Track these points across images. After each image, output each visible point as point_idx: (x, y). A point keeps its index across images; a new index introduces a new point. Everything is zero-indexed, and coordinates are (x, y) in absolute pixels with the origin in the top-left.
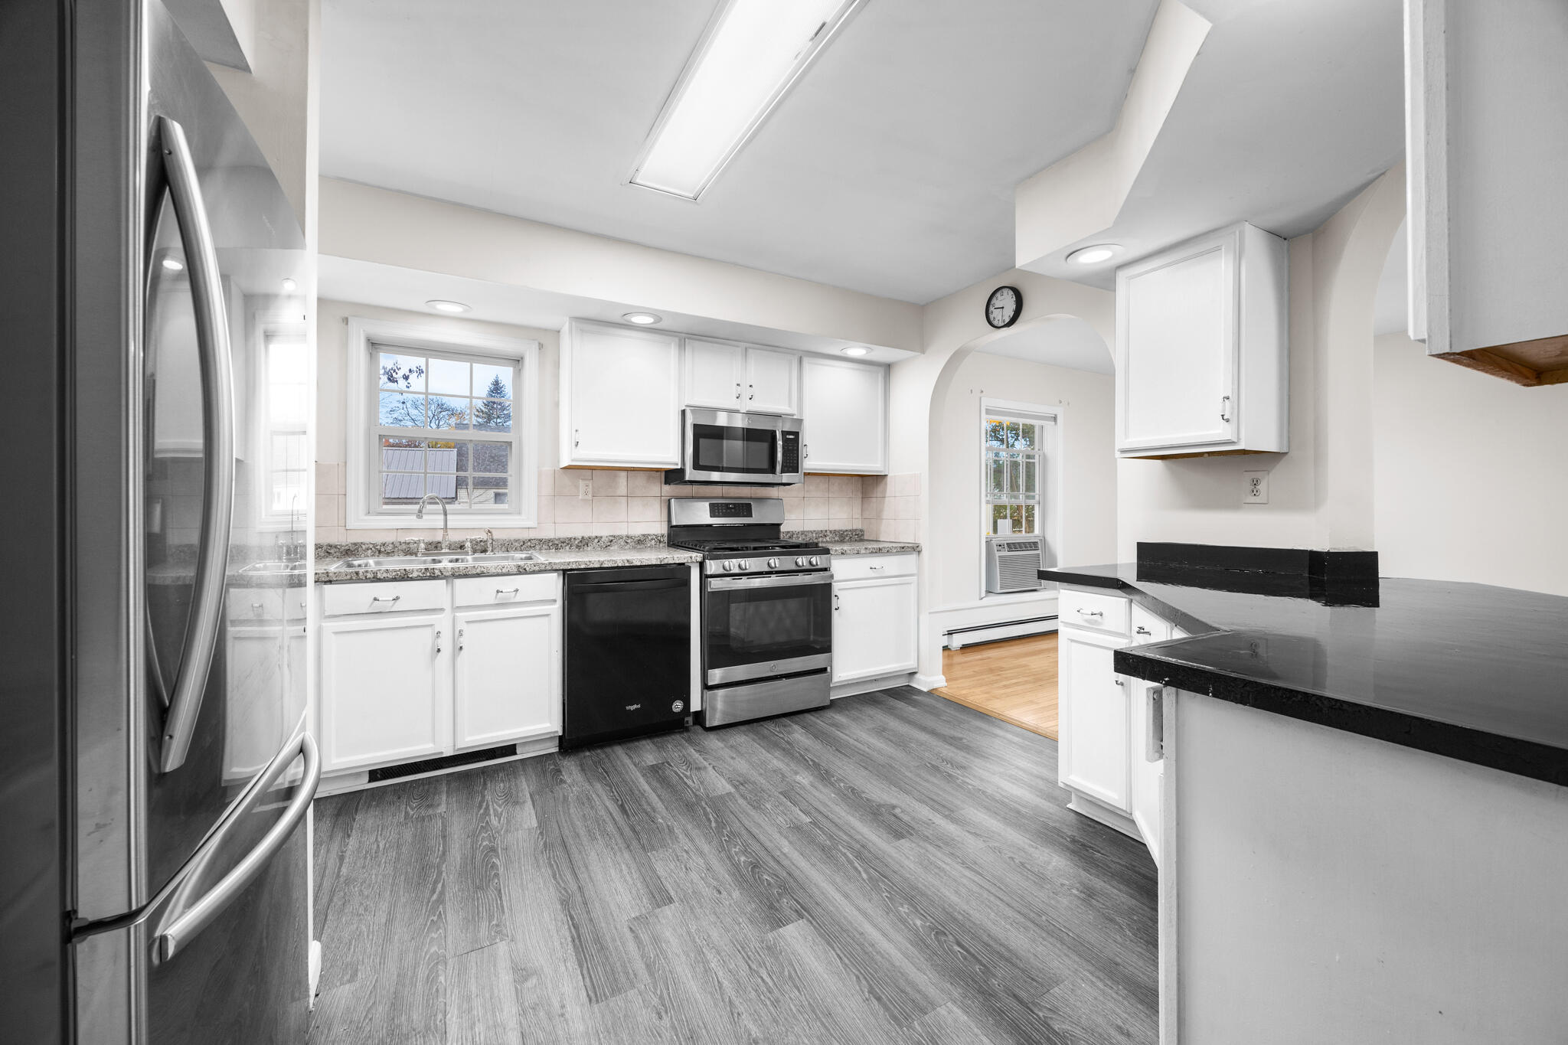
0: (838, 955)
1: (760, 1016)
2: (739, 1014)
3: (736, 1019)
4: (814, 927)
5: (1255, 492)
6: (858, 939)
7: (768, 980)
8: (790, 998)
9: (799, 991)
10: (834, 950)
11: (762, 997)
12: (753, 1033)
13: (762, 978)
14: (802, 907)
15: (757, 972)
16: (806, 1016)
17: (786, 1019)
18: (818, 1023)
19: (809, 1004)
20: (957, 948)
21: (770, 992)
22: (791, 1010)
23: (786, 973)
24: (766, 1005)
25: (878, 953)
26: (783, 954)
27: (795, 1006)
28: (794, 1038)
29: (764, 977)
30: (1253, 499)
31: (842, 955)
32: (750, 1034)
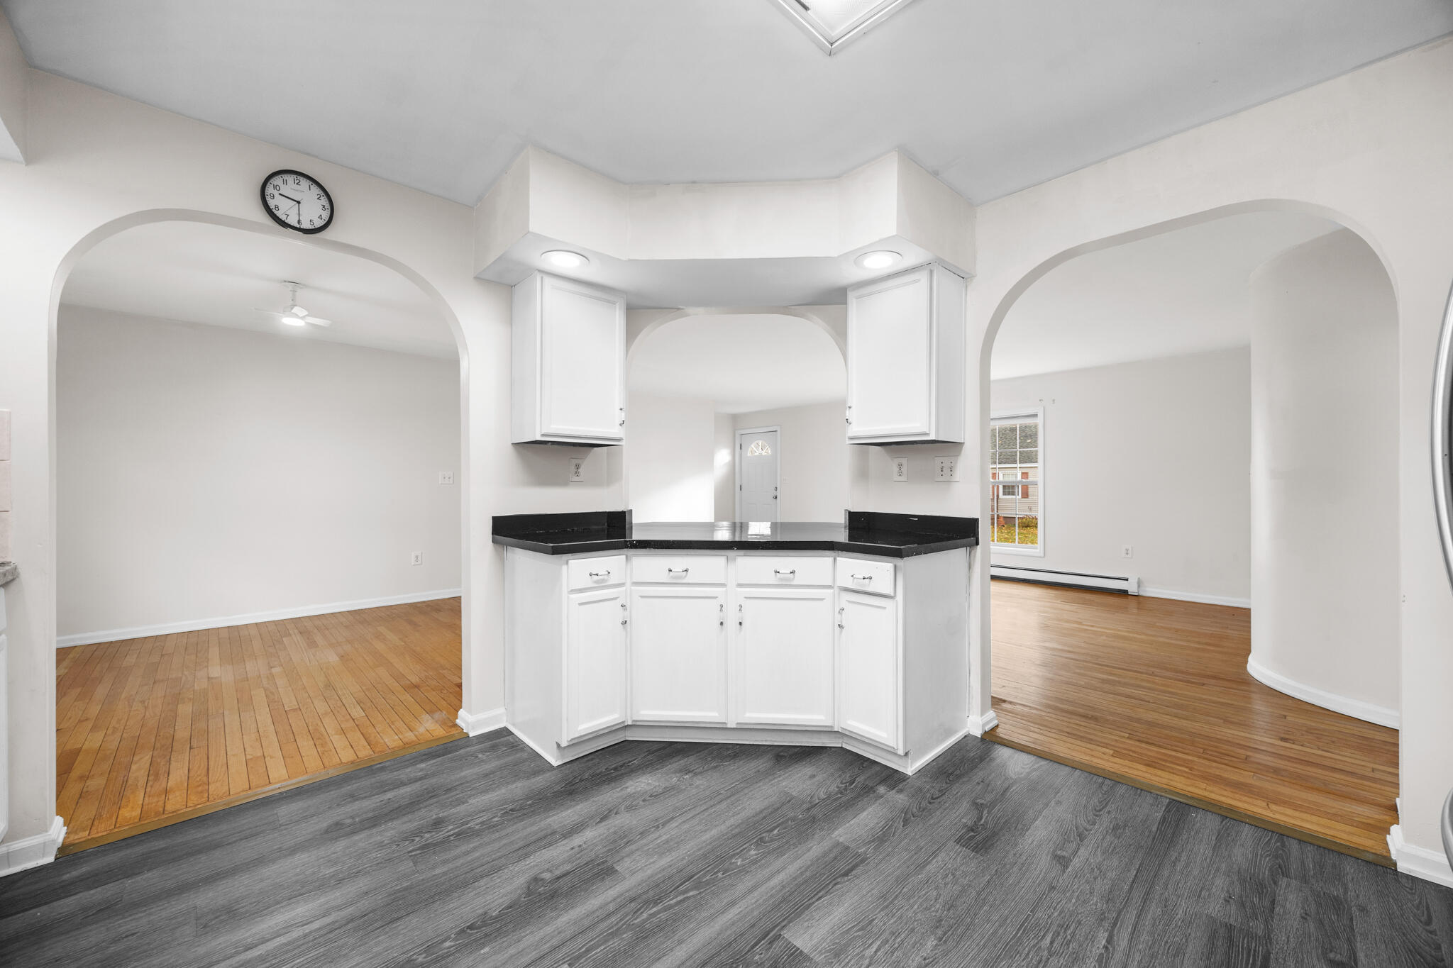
0: (817, 900)
1: (916, 943)
2: (925, 959)
3: (931, 960)
4: (789, 922)
5: (577, 473)
6: (791, 889)
7: (875, 947)
8: (885, 924)
9: (874, 920)
10: (813, 903)
11: (896, 945)
12: (934, 943)
13: (876, 952)
14: (763, 939)
15: (872, 958)
16: (894, 911)
17: (906, 924)
18: (896, 902)
19: (882, 910)
20: (776, 832)
21: (888, 941)
22: (895, 922)
23: (860, 933)
24: (902, 941)
25: (802, 874)
26: (837, 941)
27: (889, 920)
28: (919, 915)
29: (874, 950)
30: (576, 479)
31: (817, 897)
32: (936, 945)
